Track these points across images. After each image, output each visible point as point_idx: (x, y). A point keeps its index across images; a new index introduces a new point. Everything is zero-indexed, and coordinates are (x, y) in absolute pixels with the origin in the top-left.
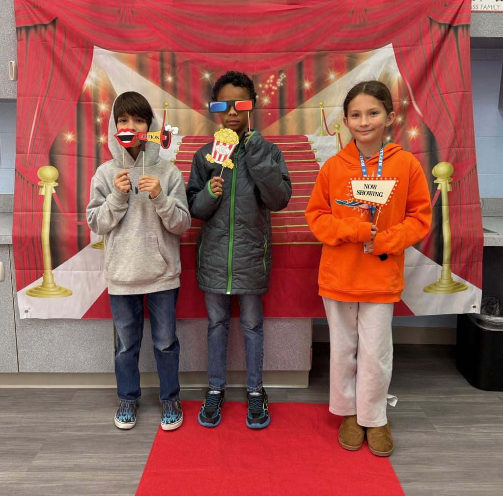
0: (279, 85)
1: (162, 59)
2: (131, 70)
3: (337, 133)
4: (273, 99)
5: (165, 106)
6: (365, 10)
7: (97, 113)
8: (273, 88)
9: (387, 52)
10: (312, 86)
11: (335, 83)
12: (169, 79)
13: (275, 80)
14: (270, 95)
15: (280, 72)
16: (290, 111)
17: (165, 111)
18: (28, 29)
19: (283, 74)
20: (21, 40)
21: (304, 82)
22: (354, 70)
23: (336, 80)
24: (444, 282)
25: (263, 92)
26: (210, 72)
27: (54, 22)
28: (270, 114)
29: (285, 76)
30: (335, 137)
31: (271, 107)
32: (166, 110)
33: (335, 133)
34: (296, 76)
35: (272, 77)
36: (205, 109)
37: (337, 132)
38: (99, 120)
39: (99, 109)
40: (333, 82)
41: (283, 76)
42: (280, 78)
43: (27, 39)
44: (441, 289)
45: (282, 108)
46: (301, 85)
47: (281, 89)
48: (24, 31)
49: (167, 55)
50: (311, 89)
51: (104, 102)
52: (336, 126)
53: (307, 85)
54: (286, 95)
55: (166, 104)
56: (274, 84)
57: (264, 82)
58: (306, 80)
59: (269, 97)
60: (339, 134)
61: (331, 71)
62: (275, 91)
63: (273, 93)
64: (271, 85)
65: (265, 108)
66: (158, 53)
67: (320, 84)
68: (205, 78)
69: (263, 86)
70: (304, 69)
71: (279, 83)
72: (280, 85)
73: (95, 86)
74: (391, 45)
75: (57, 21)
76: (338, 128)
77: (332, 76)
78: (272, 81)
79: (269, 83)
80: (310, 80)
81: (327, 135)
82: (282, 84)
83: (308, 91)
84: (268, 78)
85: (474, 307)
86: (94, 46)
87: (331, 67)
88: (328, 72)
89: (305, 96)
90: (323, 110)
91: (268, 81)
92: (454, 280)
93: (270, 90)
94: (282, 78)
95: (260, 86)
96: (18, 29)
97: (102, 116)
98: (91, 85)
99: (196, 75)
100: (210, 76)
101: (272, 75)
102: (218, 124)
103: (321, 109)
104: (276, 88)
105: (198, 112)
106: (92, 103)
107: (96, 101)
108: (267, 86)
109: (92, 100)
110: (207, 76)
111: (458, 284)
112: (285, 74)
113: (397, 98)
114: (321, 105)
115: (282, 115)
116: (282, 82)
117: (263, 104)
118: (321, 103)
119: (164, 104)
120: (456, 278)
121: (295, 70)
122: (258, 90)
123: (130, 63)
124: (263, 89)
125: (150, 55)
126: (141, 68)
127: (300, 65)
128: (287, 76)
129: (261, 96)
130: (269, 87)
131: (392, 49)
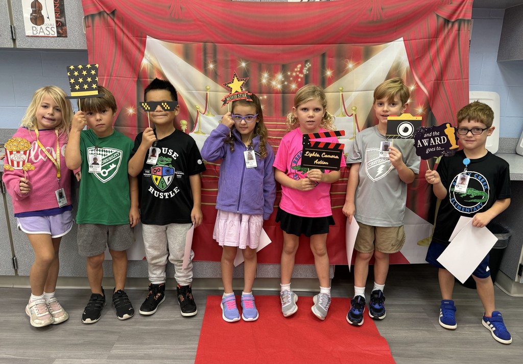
0: (305, 73)
1: (205, 50)
2: (178, 57)
3: (354, 115)
4: (299, 85)
5: (208, 89)
6: (382, 9)
8: (300, 75)
9: (399, 45)
10: (333, 73)
11: (353, 71)
12: (211, 66)
13: (302, 69)
14: (297, 82)
15: (306, 62)
17: (207, 93)
18: (93, 16)
20: (89, 27)
21: (326, 70)
22: (370, 61)
23: (354, 69)
25: (291, 79)
26: (246, 61)
27: (113, 13)
29: (310, 65)
30: (353, 118)
32: (208, 92)
33: (352, 114)
34: (319, 66)
35: (299, 66)
37: (354, 113)
40: (351, 71)
41: (308, 65)
42: (306, 67)
43: (93, 26)
46: (323, 73)
47: (307, 76)
48: (90, 19)
49: (209, 45)
50: (332, 77)
52: (354, 108)
53: (329, 73)
54: (311, 81)
55: (208, 87)
56: (301, 72)
57: (292, 71)
58: (328, 69)
60: (356, 115)
61: (350, 60)
62: (301, 78)
63: (299, 80)
64: (298, 73)
65: (292, 92)
66: (202, 44)
67: (340, 72)
68: (242, 67)
69: (292, 74)
70: (327, 60)
71: (305, 71)
74: (402, 39)
75: (116, 12)
76: (355, 110)
77: (350, 65)
78: (299, 69)
79: (296, 72)
80: (331, 68)
81: (345, 116)
82: (307, 72)
83: (329, 78)
84: (296, 67)
86: (147, 36)
87: (349, 58)
88: (347, 62)
89: (327, 82)
90: (342, 94)
91: (296, 70)
93: (297, 77)
94: (308, 67)
95: (289, 73)
96: (86, 18)
98: (147, 64)
99: (234, 62)
100: (246, 65)
101: (297, 65)
103: (341, 93)
104: (302, 76)
108: (294, 74)
110: (243, 65)
112: (310, 63)
116: (307, 70)
117: (291, 89)
118: (341, 89)
119: (206, 87)
121: (319, 59)
122: (286, 78)
123: (177, 51)
124: (291, 76)
125: (194, 45)
126: (187, 57)
127: (323, 55)
128: (312, 65)
129: (290, 82)
130: (296, 74)
131: (403, 42)
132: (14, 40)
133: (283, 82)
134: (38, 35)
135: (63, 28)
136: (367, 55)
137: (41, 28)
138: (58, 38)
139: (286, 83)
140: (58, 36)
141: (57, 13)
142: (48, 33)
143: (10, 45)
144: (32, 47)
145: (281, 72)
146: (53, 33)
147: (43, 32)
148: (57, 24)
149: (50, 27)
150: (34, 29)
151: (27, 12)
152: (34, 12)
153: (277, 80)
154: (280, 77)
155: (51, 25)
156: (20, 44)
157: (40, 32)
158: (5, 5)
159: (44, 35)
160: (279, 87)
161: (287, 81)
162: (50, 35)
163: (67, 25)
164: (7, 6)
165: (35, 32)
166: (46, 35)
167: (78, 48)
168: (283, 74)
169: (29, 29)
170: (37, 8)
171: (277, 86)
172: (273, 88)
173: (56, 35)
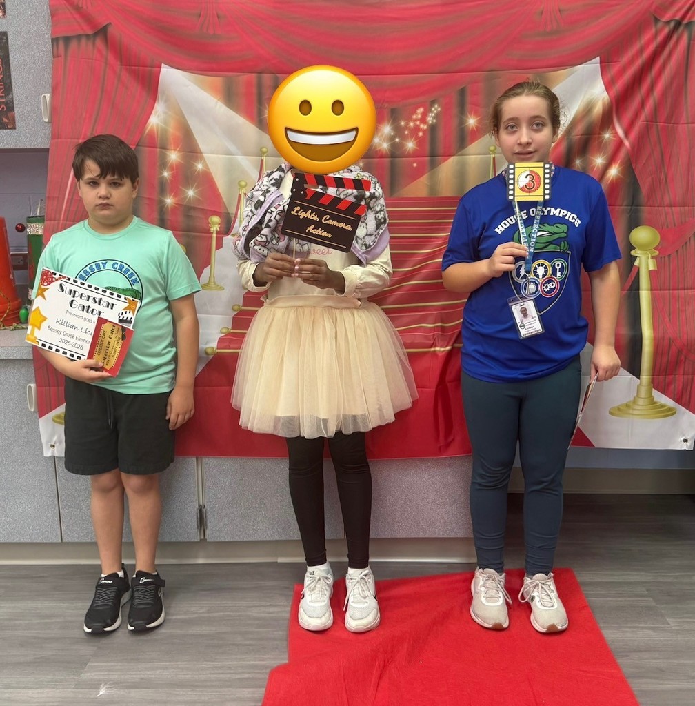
0: (430, 122)
1: (260, 86)
2: (215, 100)
4: (420, 142)
5: (263, 153)
6: (560, 11)
7: (164, 165)
8: (422, 126)
9: (590, 70)
10: (479, 122)
13: (425, 115)
14: (417, 138)
15: (433, 103)
16: (445, 161)
17: (262, 161)
18: (67, 39)
19: (436, 106)
20: (58, 57)
21: (467, 117)
25: (406, 132)
27: (102, 33)
28: (415, 165)
29: (439, 109)
31: (415, 154)
32: (264, 158)
34: (455, 111)
35: (421, 110)
38: (166, 174)
39: (168, 159)
41: (436, 109)
42: (432, 112)
43: (66, 55)
46: (462, 122)
47: (433, 128)
48: (61, 44)
49: (266, 79)
50: (477, 127)
51: (175, 150)
53: (472, 121)
54: (441, 135)
55: (264, 150)
56: (423, 120)
57: (409, 119)
58: (471, 114)
59: (416, 139)
62: (424, 131)
63: (421, 134)
64: (418, 123)
65: (409, 156)
66: (254, 75)
70: (468, 99)
71: (430, 119)
72: (432, 121)
73: (163, 126)
75: (109, 29)
78: (419, 116)
79: (416, 120)
80: (476, 114)
82: (434, 121)
83: (473, 131)
84: (415, 112)
86: (163, 65)
89: (468, 137)
90: (494, 158)
91: (414, 117)
93: (417, 129)
94: (435, 112)
95: (403, 123)
96: (55, 41)
97: (172, 168)
98: (157, 125)
101: (417, 108)
103: (492, 156)
104: (425, 127)
106: (158, 150)
107: (164, 148)
108: (412, 124)
109: (158, 146)
112: (439, 106)
114: (491, 151)
115: (434, 165)
116: (434, 118)
117: (406, 150)
118: (492, 148)
119: (261, 150)
121: (455, 98)
122: (398, 130)
123: (213, 90)
124: (406, 127)
125: (243, 78)
126: (229, 98)
127: (462, 92)
128: (442, 109)
129: (404, 138)
130: (415, 125)
131: (599, 65)
133: (391, 139)
135: (9, 114)
139: (397, 140)
145: (389, 121)
153: (382, 135)
154: (387, 129)
160: (385, 146)
161: (399, 137)
168: (392, 124)
171: (380, 145)
172: (375, 148)
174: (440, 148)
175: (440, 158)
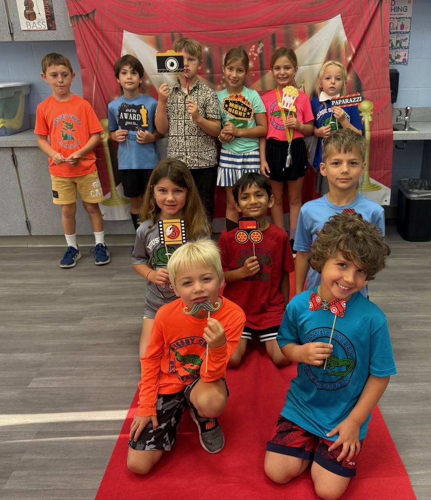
0: (259, 53)
2: (151, 47)
3: (302, 87)
4: (255, 63)
8: (255, 55)
9: (337, 21)
11: (300, 48)
13: (256, 49)
14: (253, 60)
15: (259, 42)
16: (268, 72)
18: (77, 17)
20: (75, 26)
22: (312, 37)
23: (300, 46)
24: (365, 184)
26: (208, 46)
28: (254, 75)
29: (263, 45)
31: (254, 69)
35: (254, 46)
36: (207, 74)
37: (303, 85)
40: (298, 47)
41: (261, 45)
42: (260, 47)
43: (78, 25)
44: (362, 189)
45: (262, 69)
47: (260, 55)
48: (75, 19)
49: (177, 35)
52: (302, 81)
54: (265, 60)
56: (255, 51)
59: (252, 62)
60: (304, 87)
61: (296, 39)
62: (256, 57)
63: (255, 59)
64: (253, 53)
66: (170, 34)
68: (205, 51)
70: (277, 39)
71: (259, 51)
74: (339, 15)
77: (297, 43)
78: (253, 50)
82: (261, 52)
84: (251, 48)
85: (386, 201)
86: (124, 31)
87: (296, 37)
88: (294, 40)
91: (251, 50)
92: (371, 182)
93: (253, 56)
96: (72, 18)
100: (210, 49)
101: (252, 46)
102: (217, 85)
104: (257, 55)
105: (202, 76)
108: (250, 54)
110: (206, 49)
111: (374, 185)
112: (263, 44)
113: (344, 57)
115: (263, 75)
116: (261, 50)
120: (373, 181)
121: (270, 40)
123: (150, 42)
125: (164, 36)
127: (273, 36)
130: (252, 54)
131: (341, 18)
132: (12, 34)
134: (31, 29)
135: (53, 22)
136: (311, 33)
137: (34, 23)
138: (49, 31)
140: (48, 30)
141: (47, 9)
142: (40, 27)
143: (9, 39)
144: (27, 40)
146: (44, 27)
147: (36, 26)
148: (47, 19)
149: (41, 22)
150: (28, 24)
151: (21, 8)
152: (27, 9)
155: (42, 20)
156: (17, 38)
157: (33, 26)
158: (3, 3)
159: (36, 29)
162: (42, 29)
163: (56, 19)
164: (4, 5)
165: (29, 27)
166: (39, 29)
167: (66, 39)
169: (24, 24)
170: (29, 5)
173: (47, 29)
174: (265, 65)
175: (265, 71)
